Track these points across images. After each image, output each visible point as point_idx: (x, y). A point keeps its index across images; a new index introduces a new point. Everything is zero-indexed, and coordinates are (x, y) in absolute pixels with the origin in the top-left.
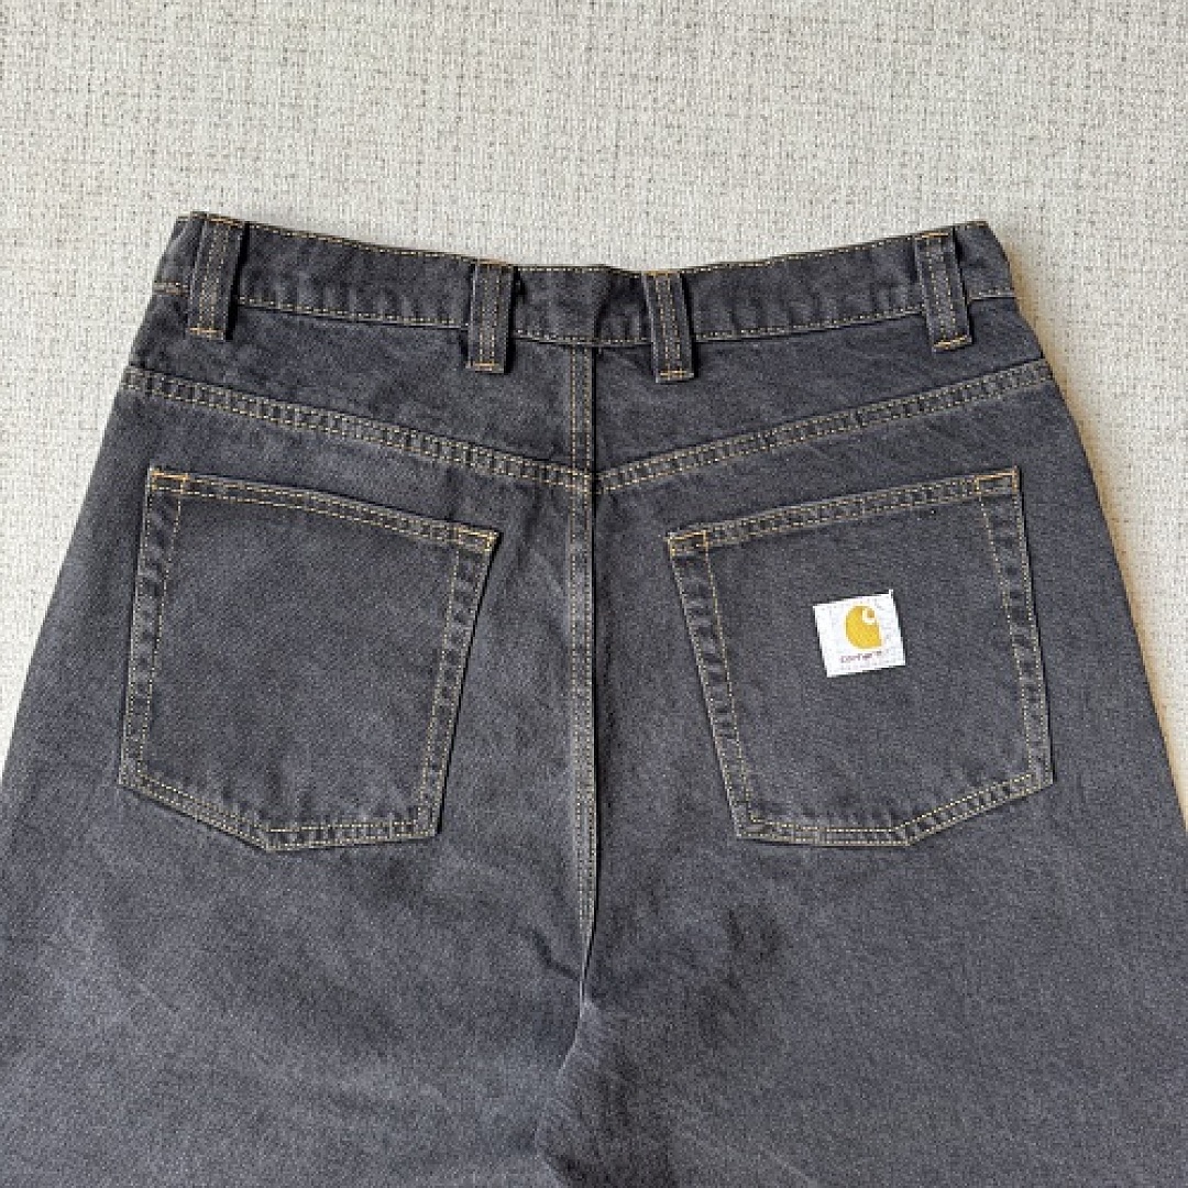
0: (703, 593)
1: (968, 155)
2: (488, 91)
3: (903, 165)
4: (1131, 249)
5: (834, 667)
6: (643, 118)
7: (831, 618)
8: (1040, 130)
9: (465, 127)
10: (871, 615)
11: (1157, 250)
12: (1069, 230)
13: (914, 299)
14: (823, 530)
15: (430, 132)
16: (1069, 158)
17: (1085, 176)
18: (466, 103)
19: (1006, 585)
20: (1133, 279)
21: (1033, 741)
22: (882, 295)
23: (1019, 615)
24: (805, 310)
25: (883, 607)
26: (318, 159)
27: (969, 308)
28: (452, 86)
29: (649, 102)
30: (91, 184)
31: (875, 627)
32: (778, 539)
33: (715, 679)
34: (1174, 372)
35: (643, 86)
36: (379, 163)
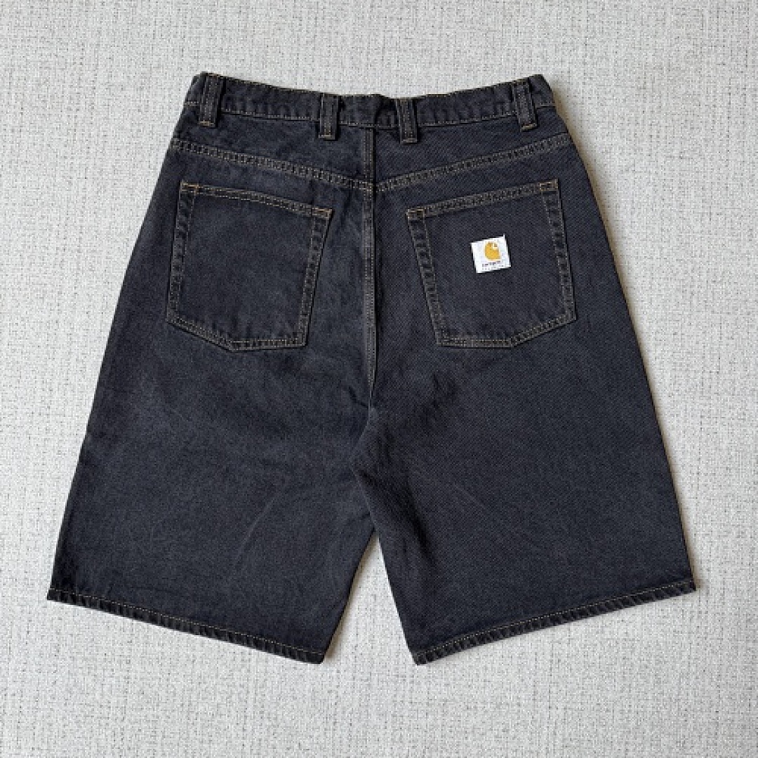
0: (422, 237)
1: (536, 51)
2: (328, 25)
3: (508, 55)
4: (608, 89)
5: (479, 269)
6: (395, 35)
7: (478, 248)
8: (567, 40)
9: (318, 39)
10: (496, 246)
11: (620, 90)
12: (581, 83)
13: (512, 108)
14: (475, 209)
15: (303, 41)
16: (580, 52)
17: (587, 59)
18: (318, 29)
19: (553, 231)
20: (609, 103)
21: (566, 301)
22: (499, 107)
23: (560, 245)
24: (465, 113)
25: (501, 242)
26: (254, 53)
27: (535, 111)
28: (312, 22)
29: (397, 29)
30: (155, 64)
31: (498, 251)
32: (455, 213)
33: (428, 275)
34: (628, 142)
35: (394, 22)
36: (280, 55)
